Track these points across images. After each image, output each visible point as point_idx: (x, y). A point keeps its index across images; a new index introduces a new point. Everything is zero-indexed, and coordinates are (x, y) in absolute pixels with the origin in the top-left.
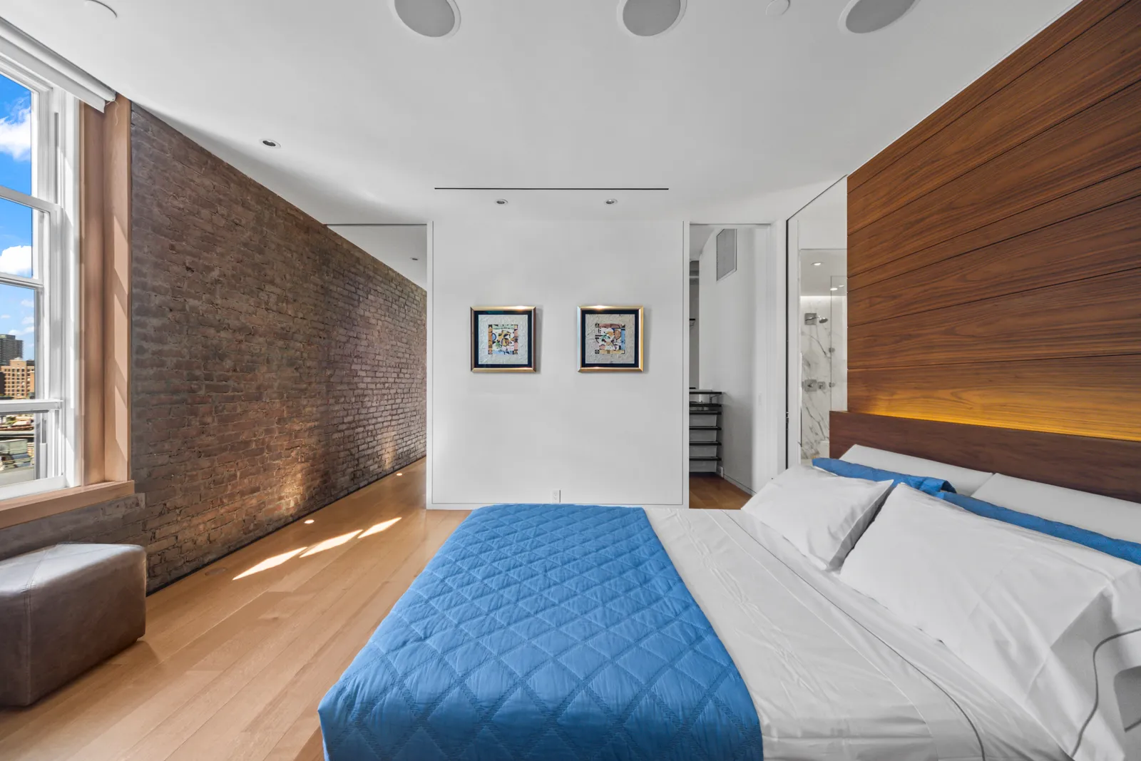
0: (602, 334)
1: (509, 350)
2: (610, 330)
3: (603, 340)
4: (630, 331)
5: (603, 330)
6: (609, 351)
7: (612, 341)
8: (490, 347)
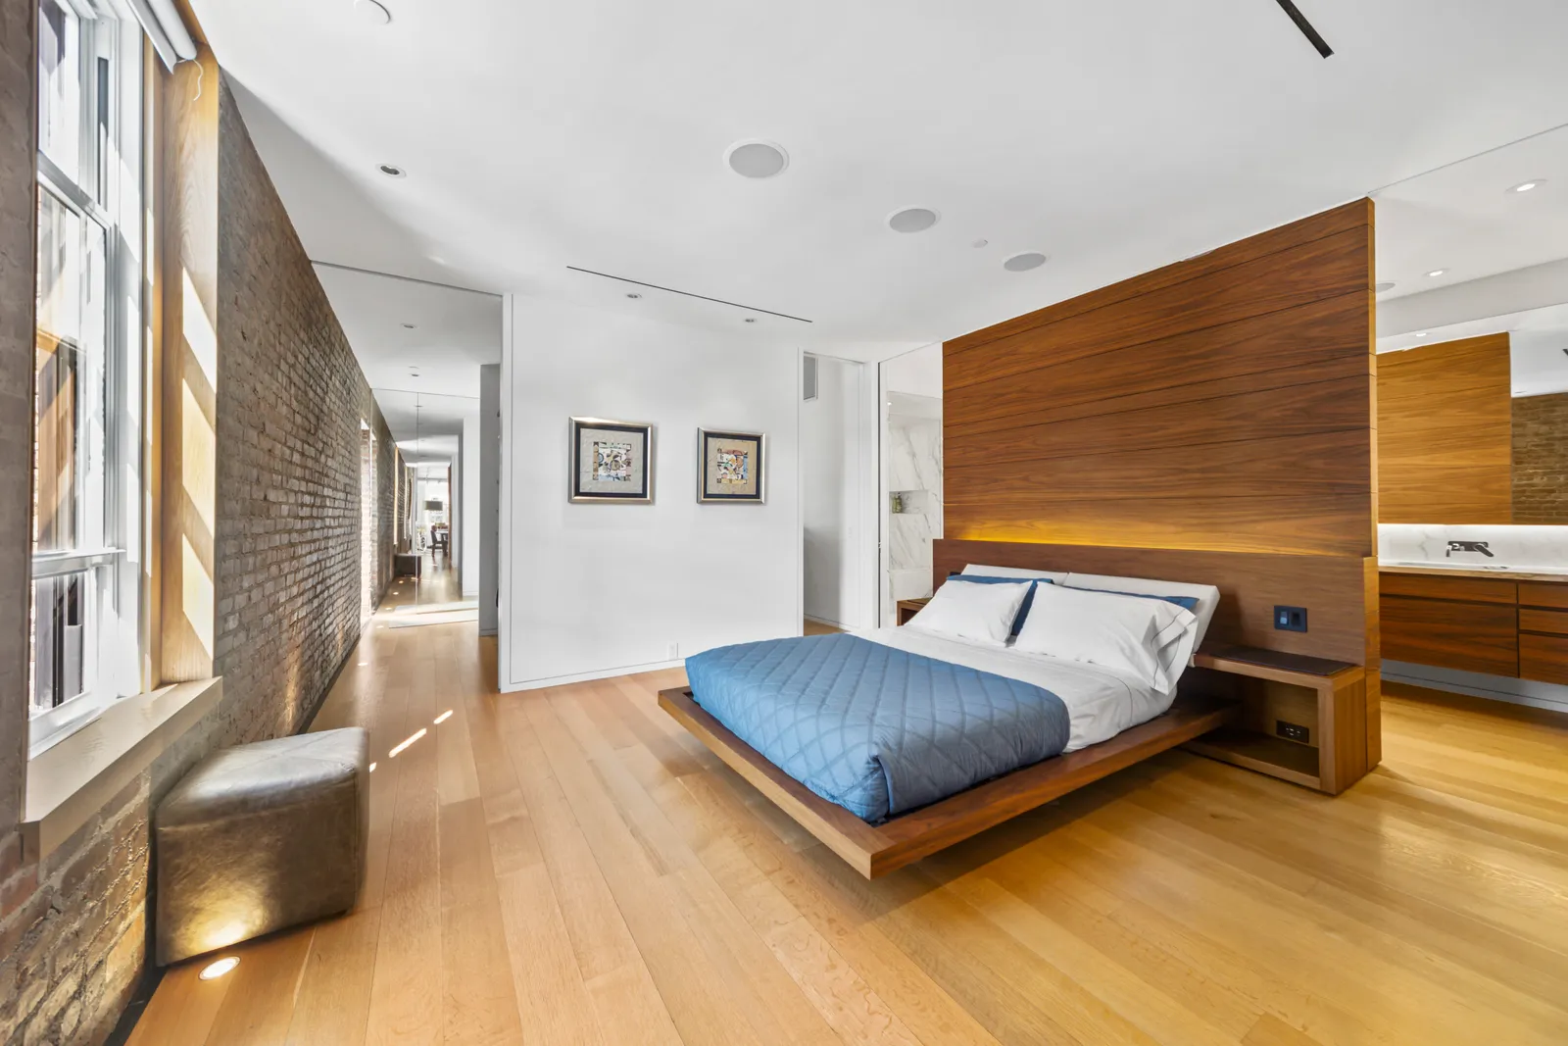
0: (725, 461)
1: (619, 476)
2: (732, 456)
3: (726, 468)
4: (751, 460)
5: (725, 456)
6: (731, 480)
7: (735, 469)
8: (596, 470)
